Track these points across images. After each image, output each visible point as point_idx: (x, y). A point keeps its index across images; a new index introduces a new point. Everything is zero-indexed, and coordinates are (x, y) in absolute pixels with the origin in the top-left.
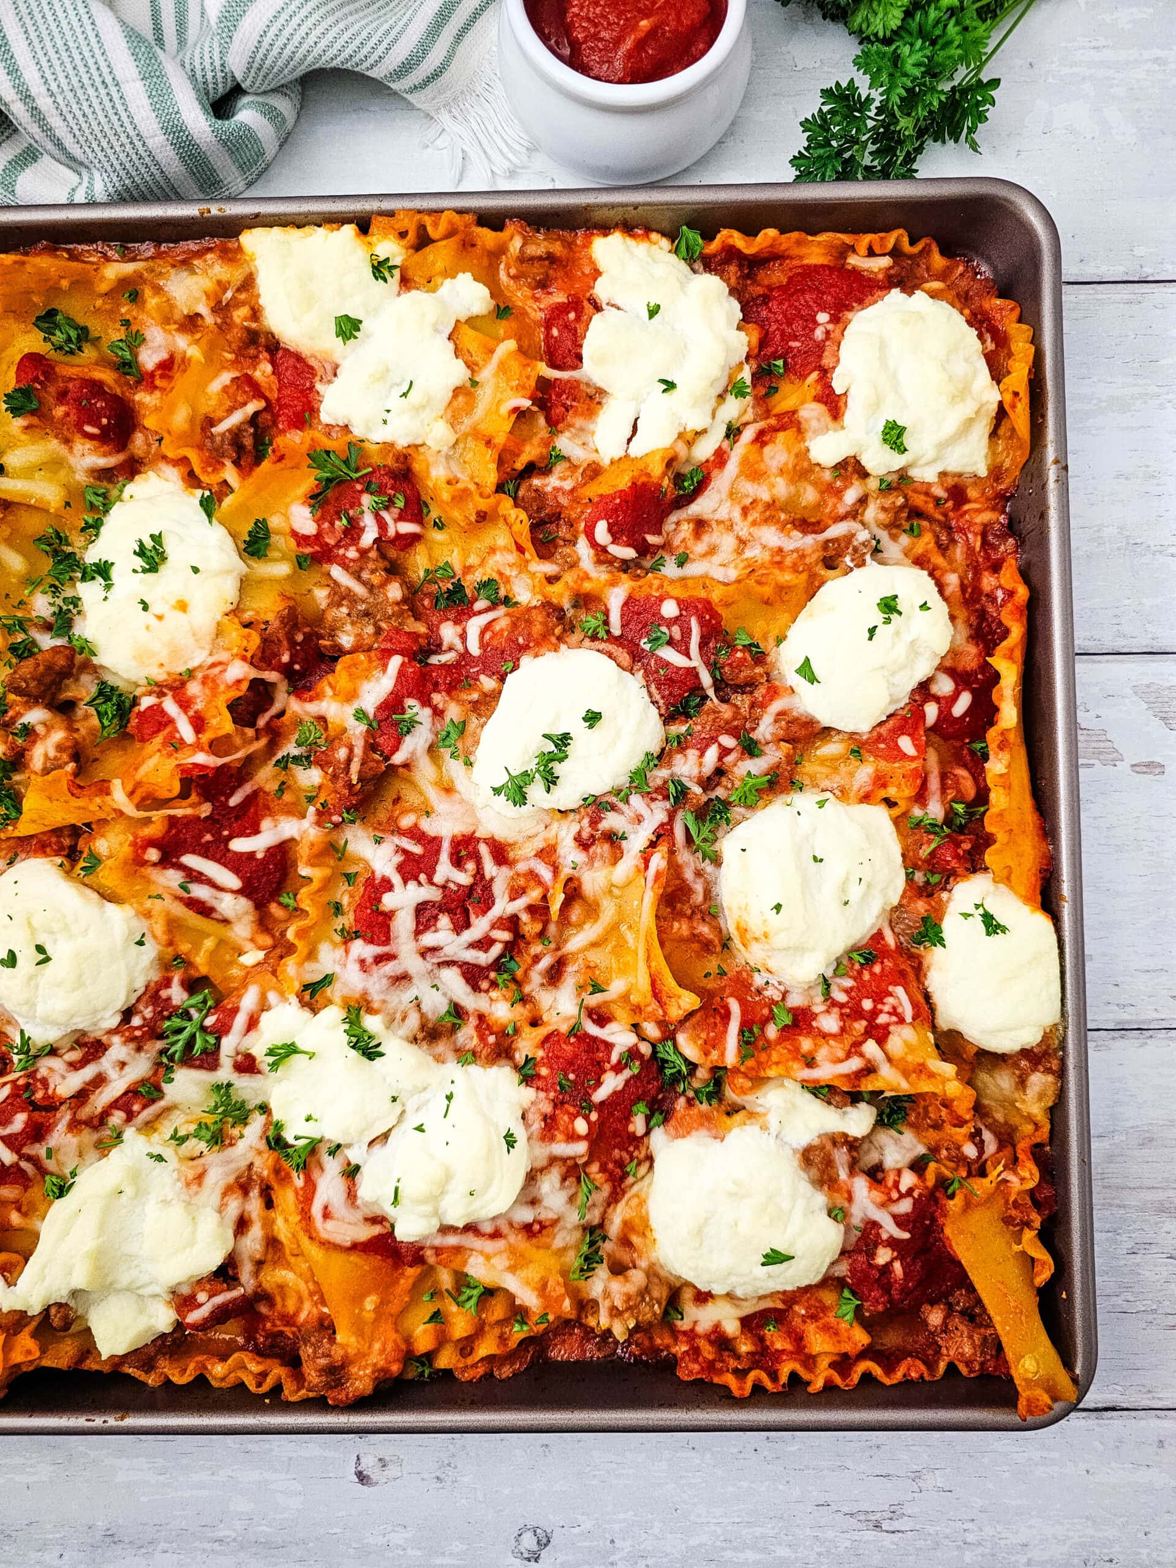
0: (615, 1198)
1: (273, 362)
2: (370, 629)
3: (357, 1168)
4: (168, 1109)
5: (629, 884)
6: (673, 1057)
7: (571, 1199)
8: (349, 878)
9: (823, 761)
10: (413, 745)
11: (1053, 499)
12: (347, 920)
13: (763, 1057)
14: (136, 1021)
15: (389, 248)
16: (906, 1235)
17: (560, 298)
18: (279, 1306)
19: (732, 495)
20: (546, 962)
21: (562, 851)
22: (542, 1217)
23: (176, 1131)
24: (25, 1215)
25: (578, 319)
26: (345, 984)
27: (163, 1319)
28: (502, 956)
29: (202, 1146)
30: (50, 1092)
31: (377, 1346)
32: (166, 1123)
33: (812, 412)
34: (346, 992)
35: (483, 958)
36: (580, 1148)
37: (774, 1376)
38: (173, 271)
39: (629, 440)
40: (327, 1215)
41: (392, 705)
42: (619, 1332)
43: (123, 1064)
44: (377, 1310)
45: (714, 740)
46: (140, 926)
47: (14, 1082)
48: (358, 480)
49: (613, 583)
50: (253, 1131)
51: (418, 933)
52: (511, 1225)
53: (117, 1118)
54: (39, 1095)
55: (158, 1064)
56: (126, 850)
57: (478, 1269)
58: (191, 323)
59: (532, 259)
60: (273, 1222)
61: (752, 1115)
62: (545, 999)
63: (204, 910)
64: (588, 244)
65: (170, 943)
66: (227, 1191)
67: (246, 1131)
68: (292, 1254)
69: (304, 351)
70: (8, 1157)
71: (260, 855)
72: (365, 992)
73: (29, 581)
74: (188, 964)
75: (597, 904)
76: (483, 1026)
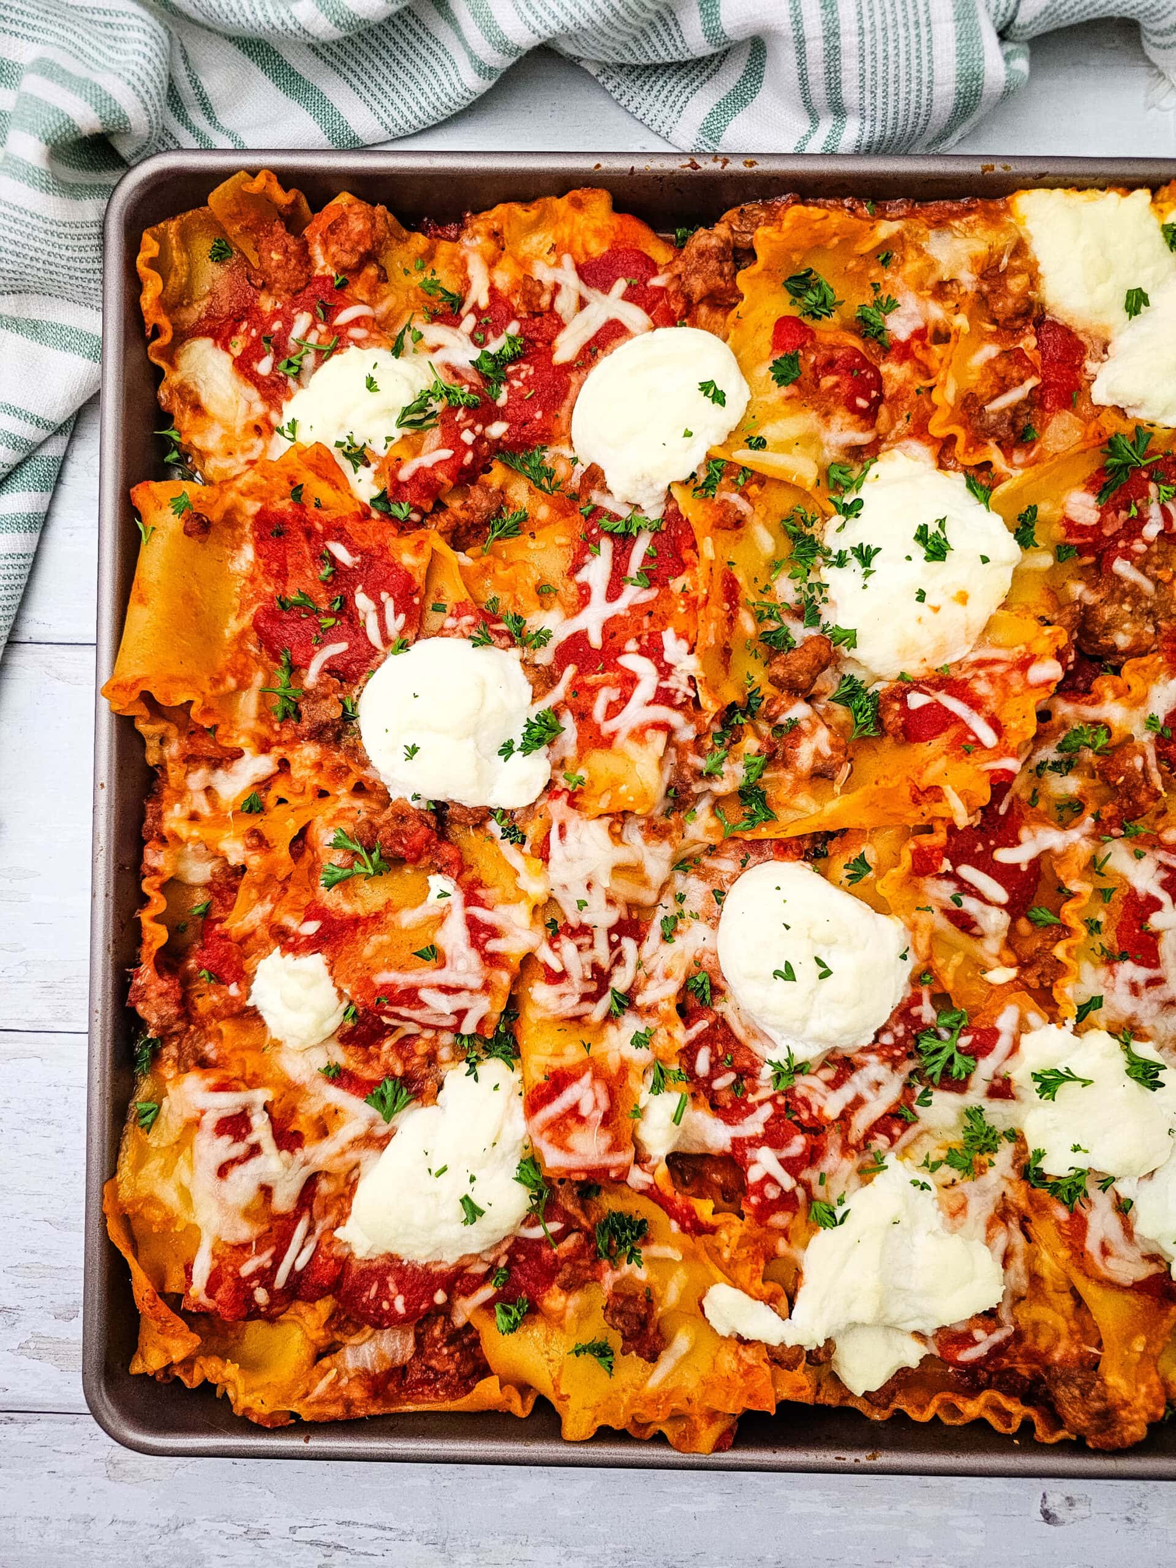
1: (1038, 335)
2: (1150, 629)
3: (1129, 1203)
4: (921, 1134)
8: (1106, 893)
12: (1108, 938)
14: (889, 1040)
23: (928, 1156)
24: (790, 1243)
26: (1112, 1007)
27: (912, 1354)
29: (953, 1174)
30: (815, 1112)
31: (1143, 1389)
32: (919, 1149)
34: (1112, 1015)
38: (932, 233)
40: (1105, 1251)
43: (878, 1084)
44: (1143, 1354)
46: (906, 939)
47: (773, 1099)
48: (1144, 469)
50: (1003, 1159)
53: (880, 1141)
54: (805, 1115)
55: (908, 1086)
56: (907, 859)
58: (941, 290)
60: (1036, 1255)
63: (964, 923)
65: (930, 958)
66: (991, 1223)
67: (996, 1158)
68: (1056, 1291)
69: (1077, 325)
70: (787, 1182)
71: (1024, 868)
72: (1133, 1017)
73: (774, 566)
74: (936, 979)
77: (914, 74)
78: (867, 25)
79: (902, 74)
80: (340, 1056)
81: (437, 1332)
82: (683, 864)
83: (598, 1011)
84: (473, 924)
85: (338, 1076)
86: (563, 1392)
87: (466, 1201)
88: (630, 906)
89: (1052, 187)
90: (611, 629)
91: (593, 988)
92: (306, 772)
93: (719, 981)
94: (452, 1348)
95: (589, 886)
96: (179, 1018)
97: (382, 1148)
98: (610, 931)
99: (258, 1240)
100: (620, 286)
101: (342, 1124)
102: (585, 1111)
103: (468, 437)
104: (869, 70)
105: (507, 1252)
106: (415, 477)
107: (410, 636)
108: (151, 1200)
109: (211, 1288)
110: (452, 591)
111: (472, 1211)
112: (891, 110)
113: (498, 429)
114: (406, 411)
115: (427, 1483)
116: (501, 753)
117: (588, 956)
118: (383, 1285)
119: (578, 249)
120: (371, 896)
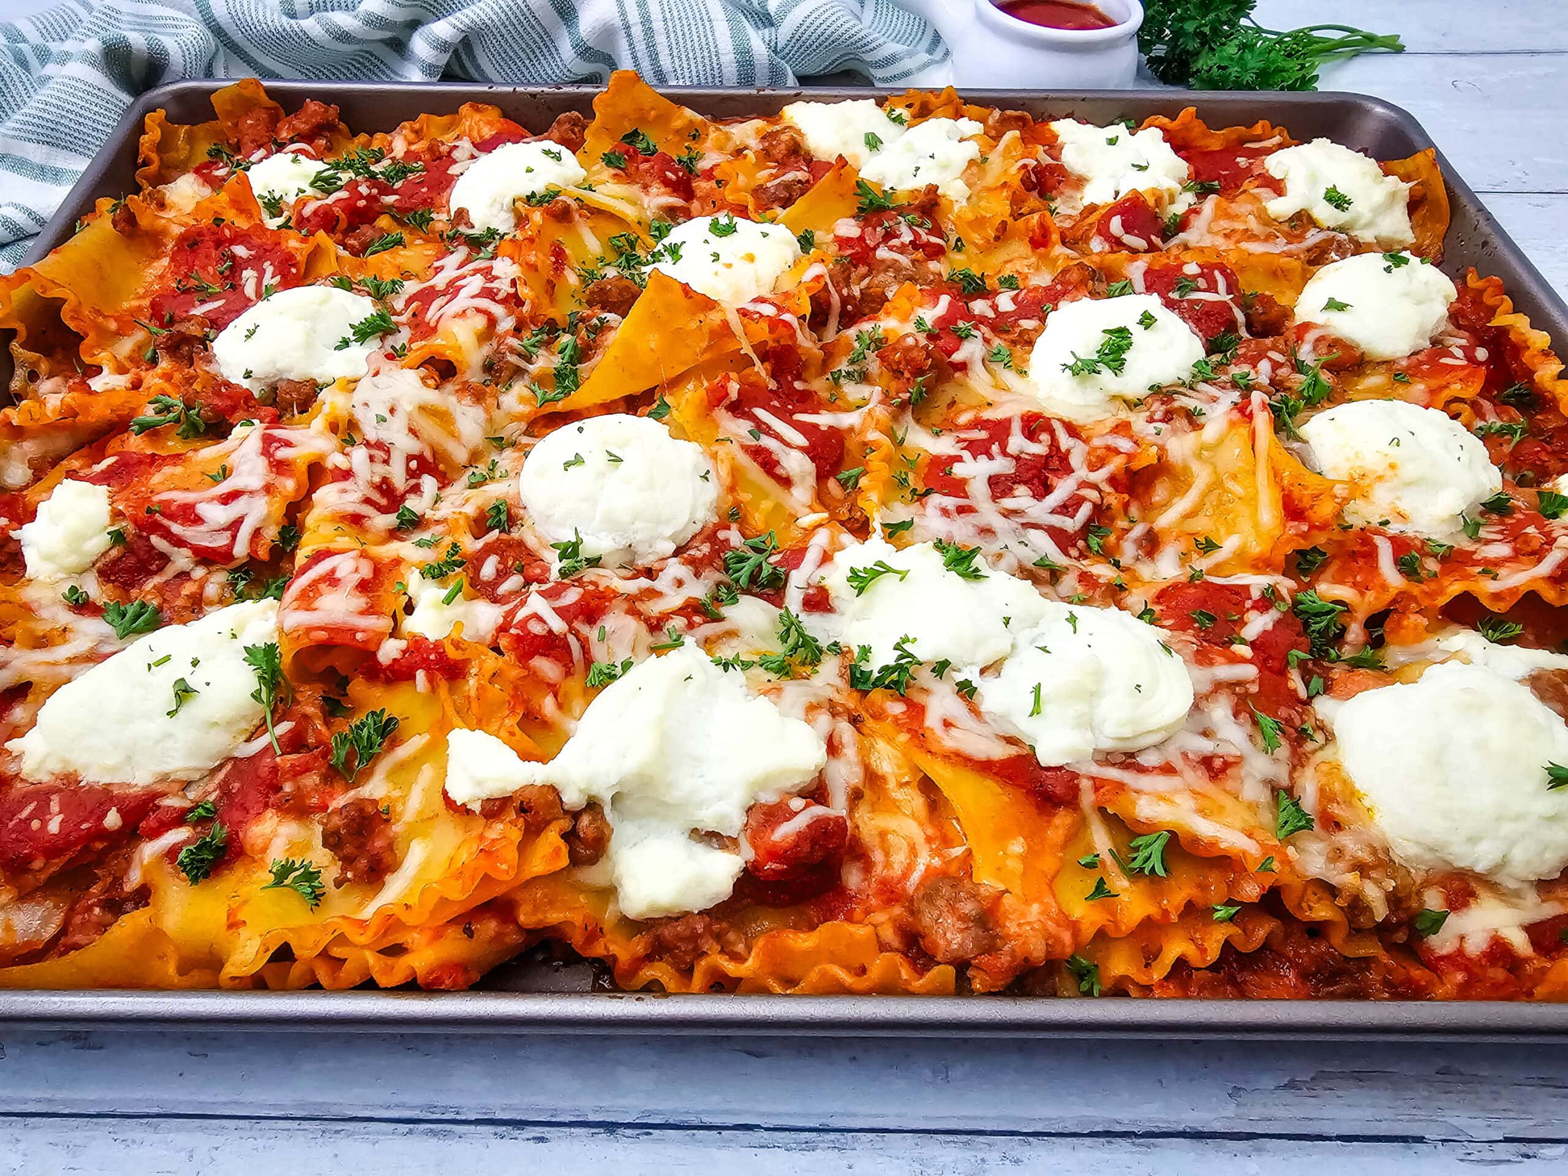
0: (1299, 760)
1: (808, 166)
3: (974, 686)
5: (1220, 442)
7: (1252, 740)
9: (1367, 391)
10: (971, 348)
14: (692, 552)
15: (901, 111)
18: (879, 870)
19: (1211, 230)
20: (1139, 530)
21: (1136, 427)
22: (1222, 752)
23: (741, 656)
24: (560, 706)
26: (928, 529)
28: (1090, 520)
29: (773, 676)
30: (603, 587)
31: (1033, 907)
32: (729, 644)
33: (1260, 191)
34: (927, 536)
35: (1071, 524)
39: (1116, 197)
40: (947, 724)
41: (946, 320)
44: (1024, 860)
45: (1263, 356)
46: (706, 463)
48: (893, 209)
49: (1131, 262)
50: (829, 669)
51: (995, 498)
52: (1184, 755)
53: (677, 624)
56: (701, 394)
60: (869, 751)
62: (1145, 568)
63: (768, 459)
65: (732, 489)
66: (812, 709)
67: (820, 669)
68: (902, 785)
71: (824, 430)
72: (952, 536)
75: (1186, 469)
76: (1085, 578)
79: (697, 46)
83: (381, 521)
84: (268, 438)
87: (180, 684)
88: (435, 450)
91: (382, 499)
92: (156, 381)
93: (517, 511)
95: (392, 411)
98: (410, 458)
101: (66, 642)
102: (341, 576)
103: (363, 190)
105: (222, 782)
106: (315, 213)
107: (281, 288)
111: (184, 696)
113: (390, 199)
116: (339, 346)
117: (380, 469)
118: (43, 803)
119: (475, 134)
120: (174, 445)
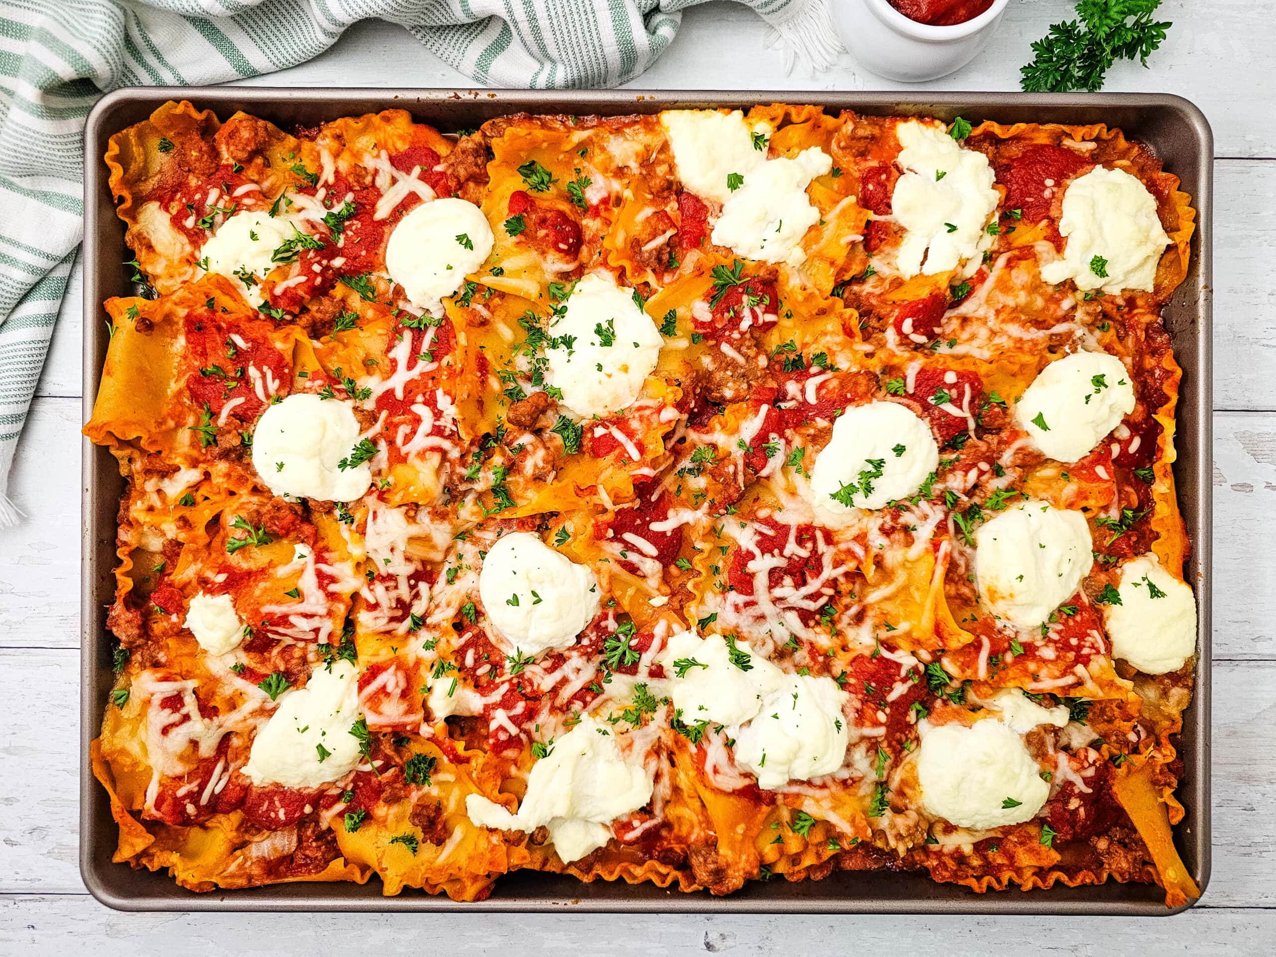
0: (896, 764)
1: (678, 201)
2: (745, 386)
3: (734, 741)
4: (606, 701)
5: (918, 560)
6: (939, 673)
7: (872, 764)
8: (723, 549)
9: (1042, 480)
10: (774, 464)
11: (1201, 312)
12: (723, 577)
13: (1003, 674)
14: (585, 642)
15: (764, 128)
16: (1090, 791)
17: (874, 163)
18: (676, 831)
19: (988, 300)
20: (854, 610)
21: (871, 537)
22: (853, 776)
23: (611, 714)
24: (519, 768)
25: (888, 179)
26: (724, 620)
27: (602, 838)
28: (826, 604)
29: (628, 725)
30: (535, 688)
31: (744, 857)
32: (605, 710)
33: (1043, 247)
34: (724, 625)
35: (812, 606)
36: (881, 731)
37: (999, 882)
38: (611, 137)
39: (922, 264)
40: (716, 771)
41: (762, 438)
42: (902, 850)
43: (579, 670)
44: (744, 835)
45: (974, 465)
46: (593, 579)
47: (510, 680)
48: (740, 286)
49: (911, 359)
50: (660, 716)
51: (770, 588)
52: (834, 780)
53: (577, 705)
54: (529, 690)
55: (599, 671)
56: (590, 530)
57: (810, 807)
58: (620, 172)
59: (860, 139)
60: (677, 775)
61: (990, 712)
62: (851, 633)
63: (632, 569)
64: (893, 128)
65: (610, 591)
66: (648, 755)
67: (655, 716)
68: (690, 797)
69: (702, 195)
70: (513, 730)
71: (669, 534)
72: (737, 626)
73: (514, 347)
74: (618, 604)
75: (893, 572)
76: (814, 650)
77: (589, 42)
78: (553, 13)
79: (581, 41)
80: (244, 659)
81: (309, 833)
82: (462, 535)
83: (402, 628)
84: (320, 574)
85: (243, 672)
86: (384, 866)
87: (320, 747)
88: (424, 562)
89: (683, 108)
90: (410, 388)
91: (399, 613)
92: (221, 480)
93: (480, 608)
94: (320, 843)
95: (392, 550)
96: (140, 636)
97: (271, 716)
98: (410, 578)
99: (189, 774)
100: (417, 170)
101: (245, 702)
102: (389, 689)
103: (316, 268)
104: (560, 40)
105: (352, 781)
106: (285, 293)
107: (283, 393)
108: (123, 752)
109: (158, 805)
110: (311, 363)
111: (324, 753)
112: (580, 63)
113: (338, 262)
114: (277, 252)
115: (313, 934)
116: (340, 466)
117: (394, 594)
118: (272, 802)
119: (391, 147)
120: (260, 557)
